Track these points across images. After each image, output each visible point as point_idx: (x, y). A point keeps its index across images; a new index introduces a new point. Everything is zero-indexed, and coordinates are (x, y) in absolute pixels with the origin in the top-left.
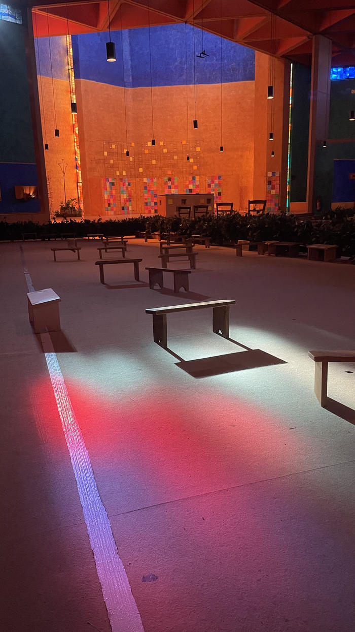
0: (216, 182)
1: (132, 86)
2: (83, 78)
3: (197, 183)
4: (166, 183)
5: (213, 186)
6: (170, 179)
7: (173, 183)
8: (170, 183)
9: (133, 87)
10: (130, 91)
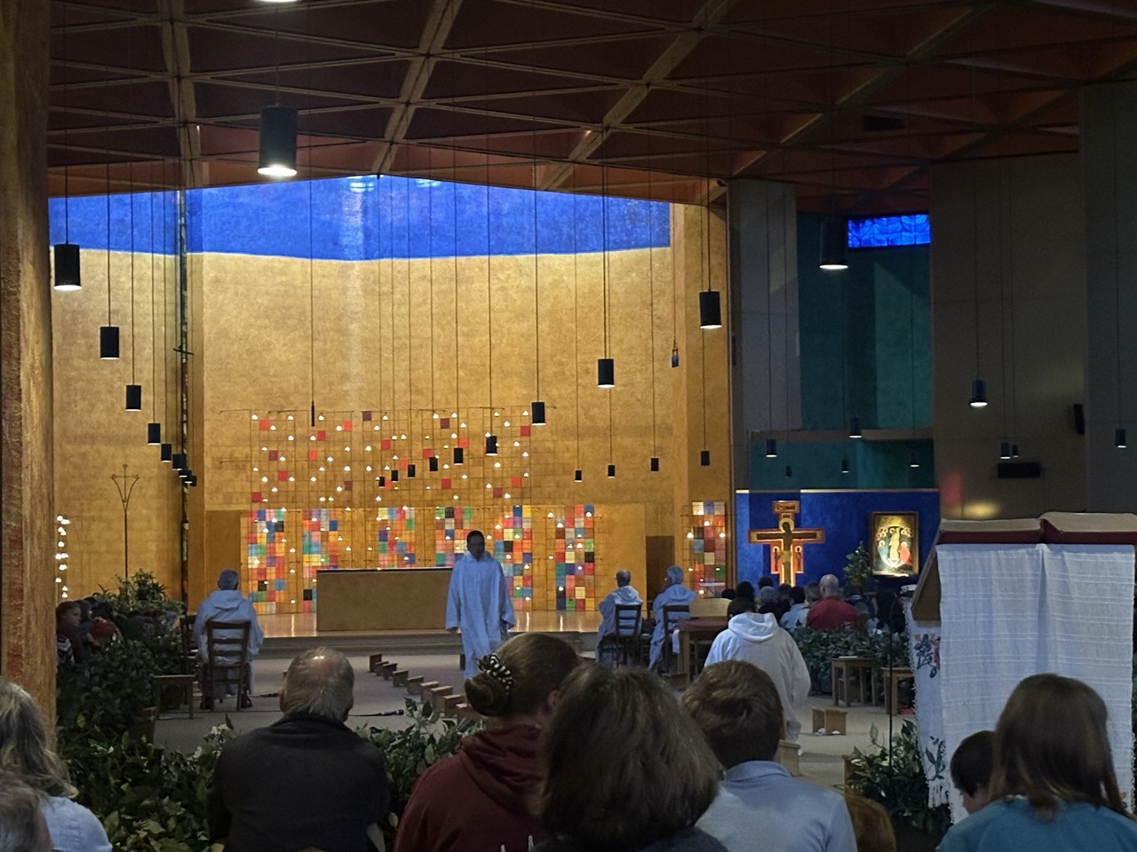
0: (580, 523)
1: (362, 256)
2: (210, 250)
3: (526, 526)
4: (441, 525)
5: (570, 533)
6: (450, 513)
7: (459, 525)
8: (450, 524)
9: (367, 259)
10: (357, 268)
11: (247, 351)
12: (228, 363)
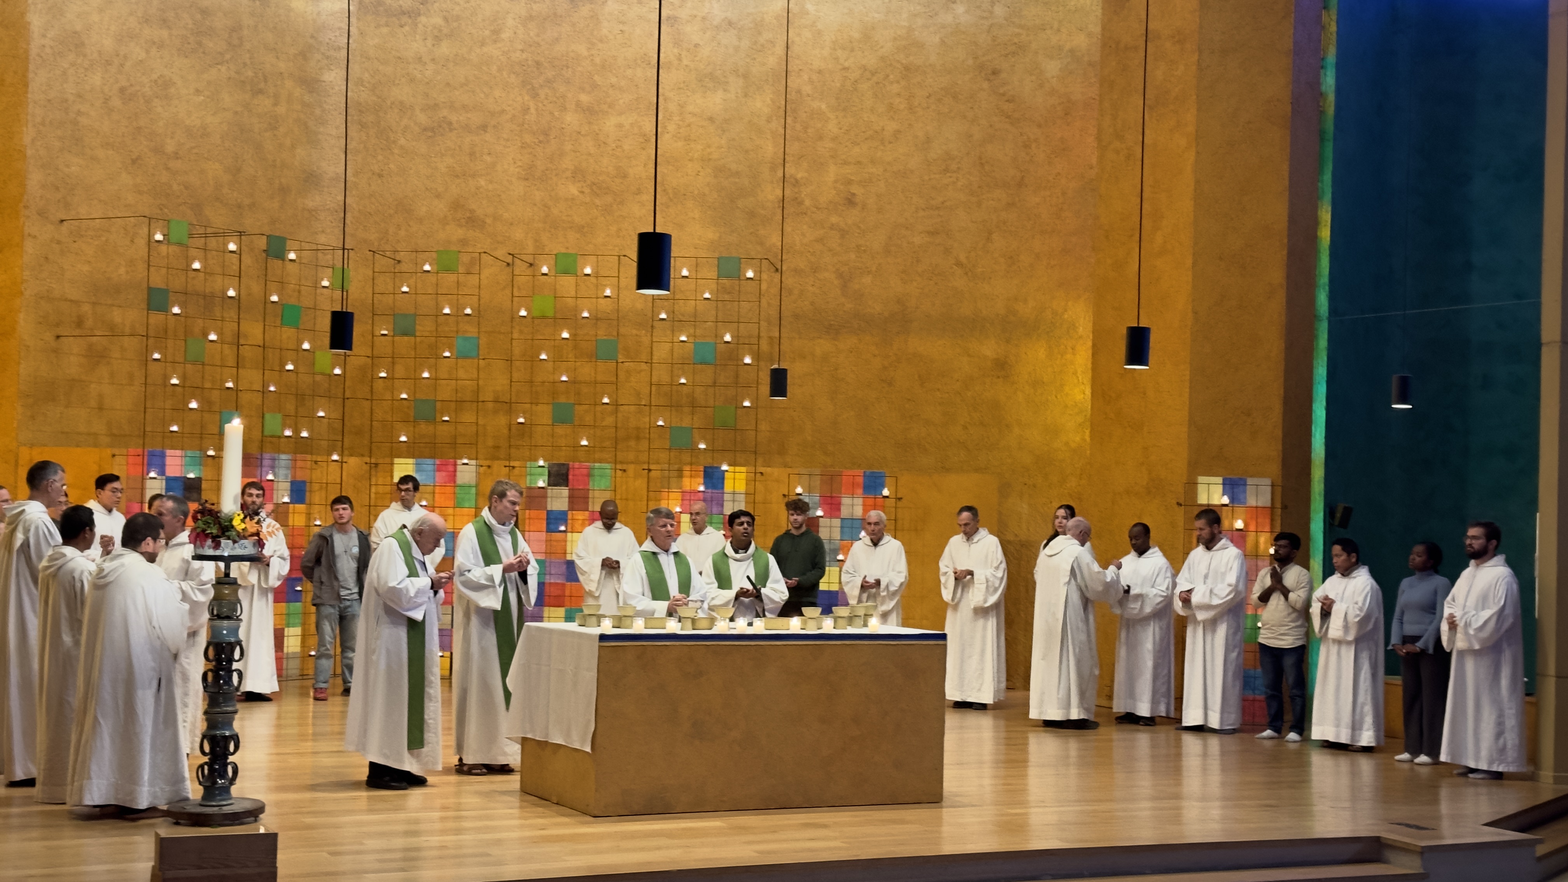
4: (537, 499)
5: (831, 529)
6: (561, 475)
7: (580, 500)
8: (559, 500)
11: (122, 90)
12: (79, 113)
